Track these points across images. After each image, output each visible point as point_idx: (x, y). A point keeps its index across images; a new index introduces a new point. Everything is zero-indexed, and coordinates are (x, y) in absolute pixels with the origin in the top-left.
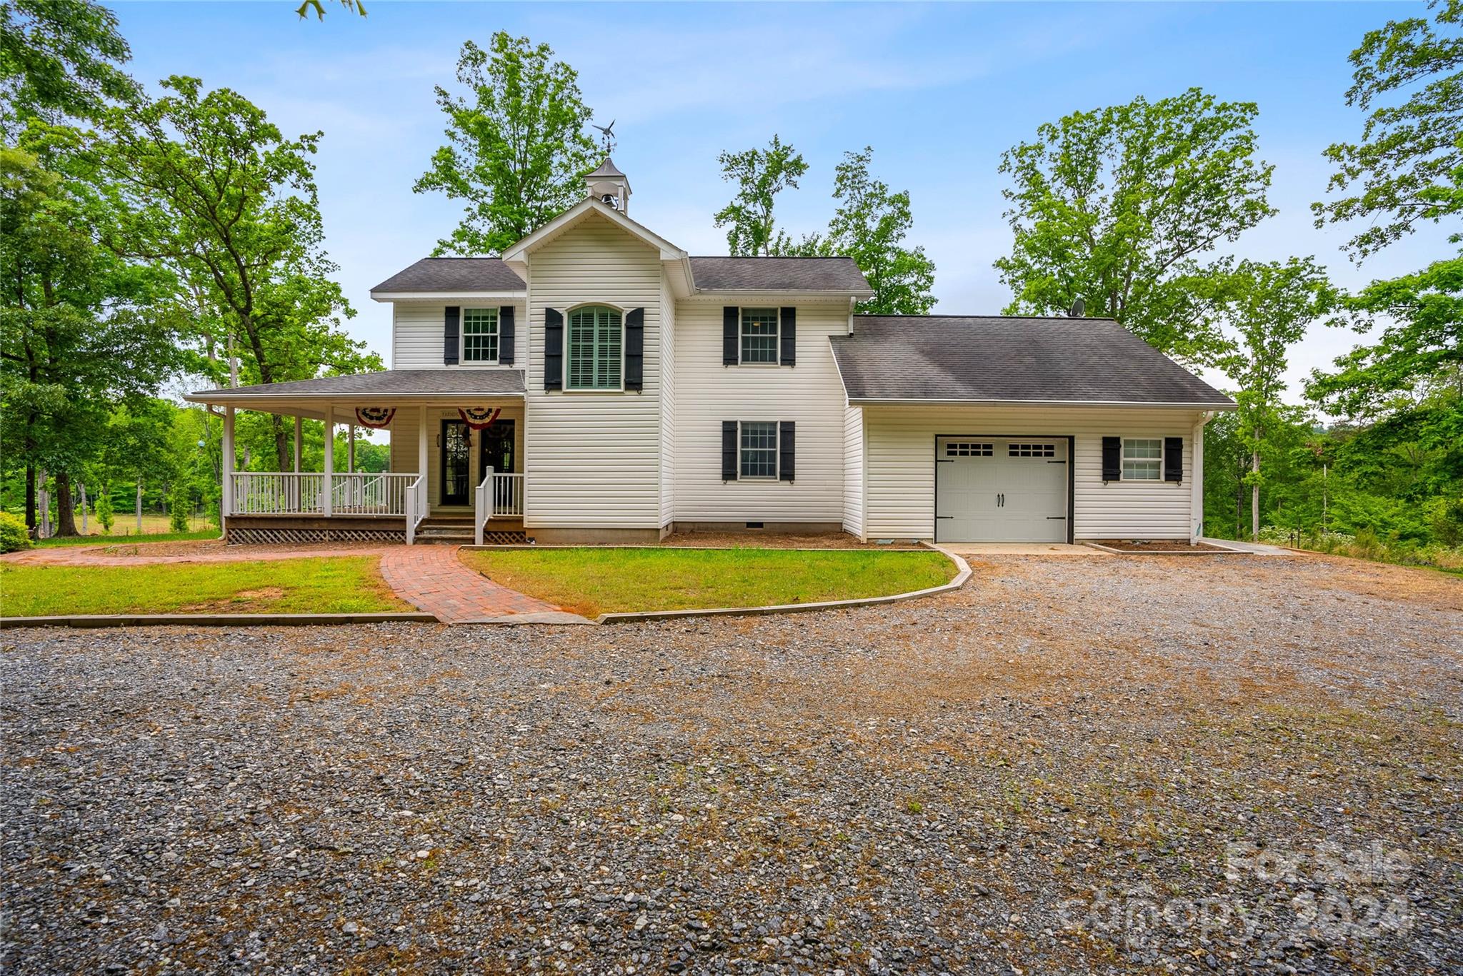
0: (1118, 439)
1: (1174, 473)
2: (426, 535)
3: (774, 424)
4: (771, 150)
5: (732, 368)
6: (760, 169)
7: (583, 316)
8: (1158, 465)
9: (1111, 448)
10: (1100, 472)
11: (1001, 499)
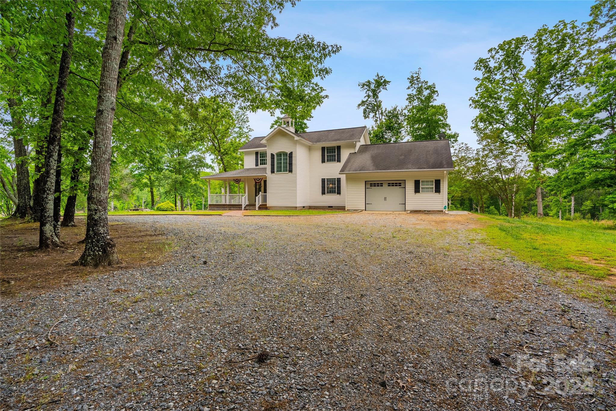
0: (419, 180)
1: (438, 190)
2: (247, 208)
3: (335, 179)
4: (376, 78)
5: (324, 164)
6: (372, 86)
7: (279, 154)
8: (433, 188)
9: (417, 183)
10: (414, 190)
11: (385, 199)
